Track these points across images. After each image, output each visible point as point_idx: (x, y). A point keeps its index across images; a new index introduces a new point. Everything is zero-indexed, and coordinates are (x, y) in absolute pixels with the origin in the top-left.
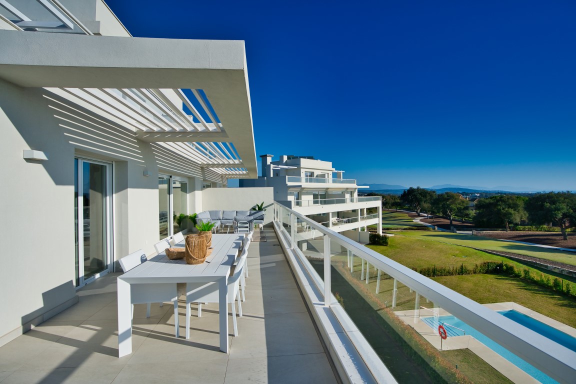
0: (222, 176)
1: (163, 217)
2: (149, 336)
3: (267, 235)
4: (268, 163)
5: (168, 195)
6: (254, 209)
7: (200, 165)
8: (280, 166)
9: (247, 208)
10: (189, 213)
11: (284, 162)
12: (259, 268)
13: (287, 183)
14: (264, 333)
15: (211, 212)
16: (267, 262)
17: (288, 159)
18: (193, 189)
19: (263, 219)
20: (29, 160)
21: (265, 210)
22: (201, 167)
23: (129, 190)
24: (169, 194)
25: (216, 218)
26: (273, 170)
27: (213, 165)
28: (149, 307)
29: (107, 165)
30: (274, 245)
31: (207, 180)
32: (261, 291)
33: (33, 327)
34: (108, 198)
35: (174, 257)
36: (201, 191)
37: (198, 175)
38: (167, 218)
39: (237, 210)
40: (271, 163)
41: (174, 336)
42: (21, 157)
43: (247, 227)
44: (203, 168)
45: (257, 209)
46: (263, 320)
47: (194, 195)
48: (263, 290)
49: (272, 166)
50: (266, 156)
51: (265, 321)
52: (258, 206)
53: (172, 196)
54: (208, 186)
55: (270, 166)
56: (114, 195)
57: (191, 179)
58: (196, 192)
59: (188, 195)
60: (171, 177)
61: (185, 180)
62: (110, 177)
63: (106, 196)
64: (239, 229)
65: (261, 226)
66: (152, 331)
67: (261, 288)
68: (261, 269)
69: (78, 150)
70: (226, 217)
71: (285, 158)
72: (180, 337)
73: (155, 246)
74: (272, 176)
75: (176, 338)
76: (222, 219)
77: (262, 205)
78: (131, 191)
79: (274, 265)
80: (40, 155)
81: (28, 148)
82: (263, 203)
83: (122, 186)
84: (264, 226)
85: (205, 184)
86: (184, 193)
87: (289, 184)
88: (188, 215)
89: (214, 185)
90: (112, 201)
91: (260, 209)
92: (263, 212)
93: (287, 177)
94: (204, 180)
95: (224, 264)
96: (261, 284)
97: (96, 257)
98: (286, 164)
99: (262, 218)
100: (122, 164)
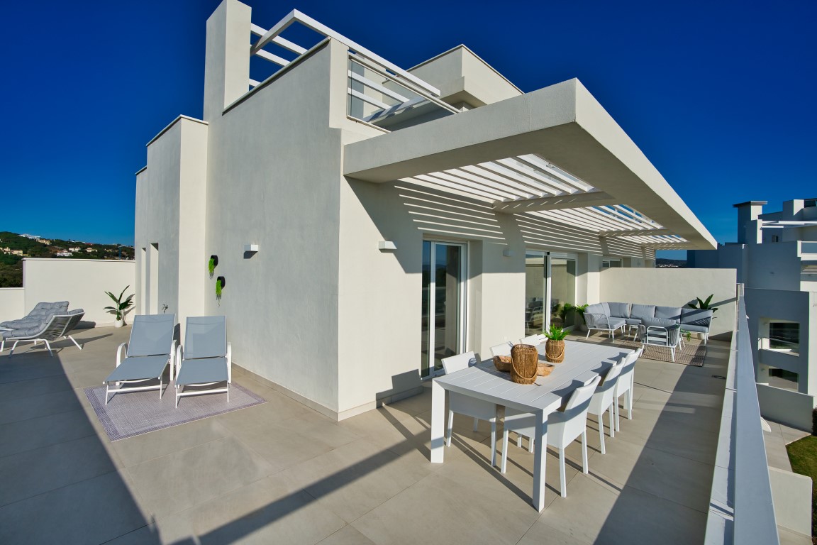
0: (643, 247)
1: (534, 306)
2: (466, 452)
3: (710, 354)
4: (754, 216)
5: (545, 279)
6: (691, 305)
7: (598, 233)
8: (780, 222)
9: (678, 305)
10: (577, 304)
11: (795, 212)
12: (662, 409)
13: (799, 254)
14: (607, 511)
15: (611, 305)
16: (682, 403)
17: (805, 207)
18: (584, 270)
19: (707, 325)
20: (383, 250)
21: (714, 310)
22: (599, 237)
23: (484, 275)
24: (546, 277)
25: (618, 315)
26: (763, 229)
27: (627, 233)
28: (476, 422)
29: (461, 246)
30: (715, 377)
31: (611, 255)
32: (641, 448)
33: (384, 405)
34: (462, 284)
35: (501, 369)
36: (598, 273)
37: (595, 249)
38: (542, 308)
39: (659, 305)
40: (760, 217)
41: (490, 463)
42: (378, 248)
43: (665, 337)
44: (602, 238)
45: (698, 306)
46: (619, 493)
47: (586, 279)
48: (646, 447)
49: (760, 223)
50: (748, 204)
51: (621, 494)
52: (701, 302)
53: (549, 280)
54: (616, 264)
55: (756, 221)
56: (468, 281)
57: (582, 255)
58: (590, 274)
59: (576, 278)
60: (548, 253)
61: (574, 257)
62: (465, 259)
63: (460, 281)
64: (648, 338)
65: (705, 337)
66: (471, 448)
67: (644, 443)
68: (664, 413)
69: (425, 234)
70: (635, 314)
71: (799, 205)
72: (496, 467)
73: (491, 348)
74: (759, 241)
75: (491, 466)
76: (630, 318)
77: (709, 300)
78: (485, 276)
79: (691, 411)
80: (391, 245)
81: (383, 239)
82: (712, 296)
83: (477, 271)
84: (710, 338)
85: (608, 260)
86: (570, 275)
87: (805, 257)
88: (576, 306)
89: (625, 262)
90: (466, 288)
91: (705, 307)
92: (710, 313)
93: (799, 243)
94: (606, 255)
95: (557, 393)
96: (647, 437)
97: (450, 348)
98: (801, 216)
99: (705, 324)
100: (477, 243)
